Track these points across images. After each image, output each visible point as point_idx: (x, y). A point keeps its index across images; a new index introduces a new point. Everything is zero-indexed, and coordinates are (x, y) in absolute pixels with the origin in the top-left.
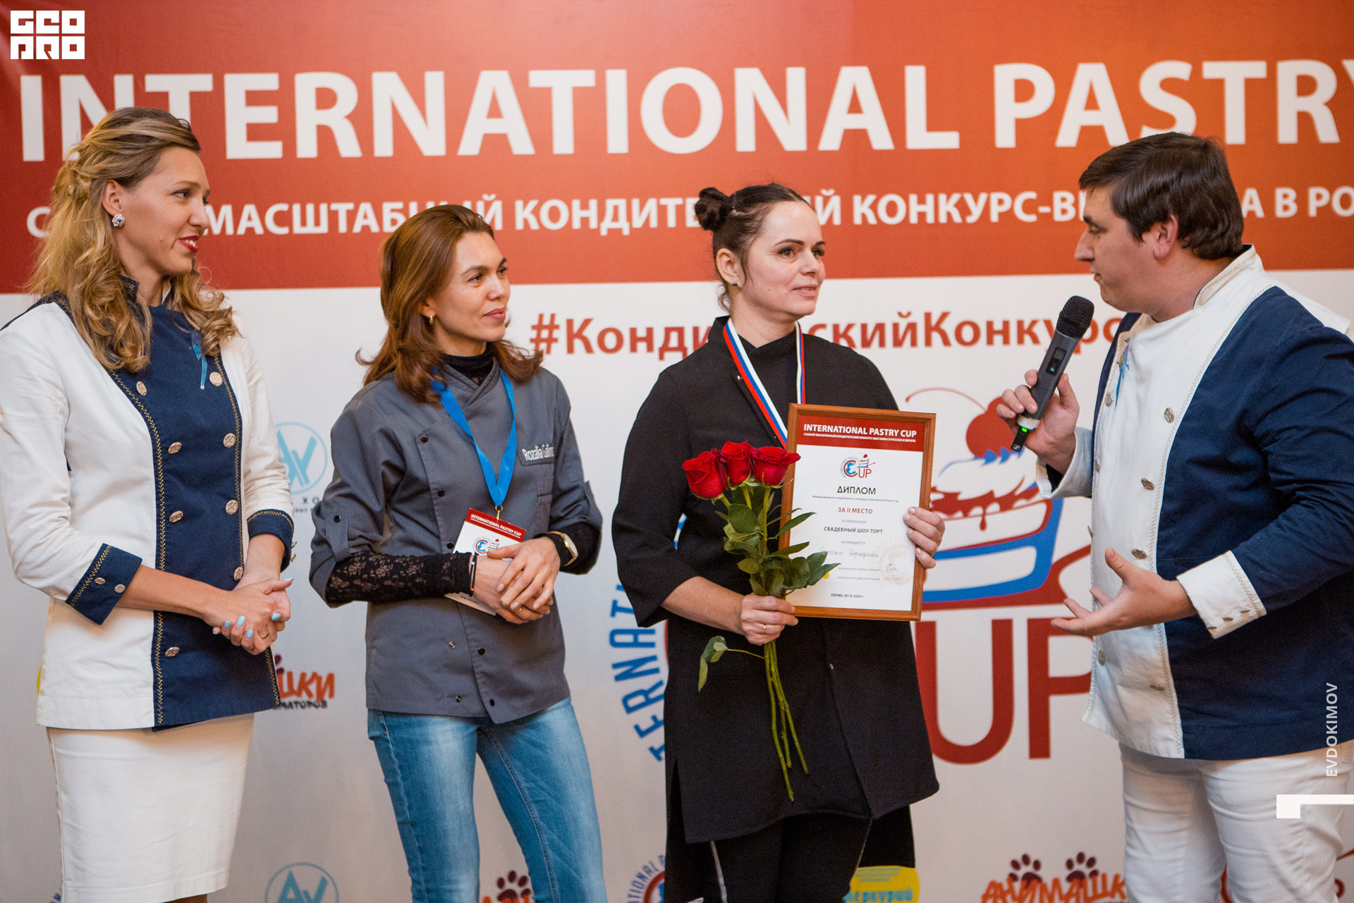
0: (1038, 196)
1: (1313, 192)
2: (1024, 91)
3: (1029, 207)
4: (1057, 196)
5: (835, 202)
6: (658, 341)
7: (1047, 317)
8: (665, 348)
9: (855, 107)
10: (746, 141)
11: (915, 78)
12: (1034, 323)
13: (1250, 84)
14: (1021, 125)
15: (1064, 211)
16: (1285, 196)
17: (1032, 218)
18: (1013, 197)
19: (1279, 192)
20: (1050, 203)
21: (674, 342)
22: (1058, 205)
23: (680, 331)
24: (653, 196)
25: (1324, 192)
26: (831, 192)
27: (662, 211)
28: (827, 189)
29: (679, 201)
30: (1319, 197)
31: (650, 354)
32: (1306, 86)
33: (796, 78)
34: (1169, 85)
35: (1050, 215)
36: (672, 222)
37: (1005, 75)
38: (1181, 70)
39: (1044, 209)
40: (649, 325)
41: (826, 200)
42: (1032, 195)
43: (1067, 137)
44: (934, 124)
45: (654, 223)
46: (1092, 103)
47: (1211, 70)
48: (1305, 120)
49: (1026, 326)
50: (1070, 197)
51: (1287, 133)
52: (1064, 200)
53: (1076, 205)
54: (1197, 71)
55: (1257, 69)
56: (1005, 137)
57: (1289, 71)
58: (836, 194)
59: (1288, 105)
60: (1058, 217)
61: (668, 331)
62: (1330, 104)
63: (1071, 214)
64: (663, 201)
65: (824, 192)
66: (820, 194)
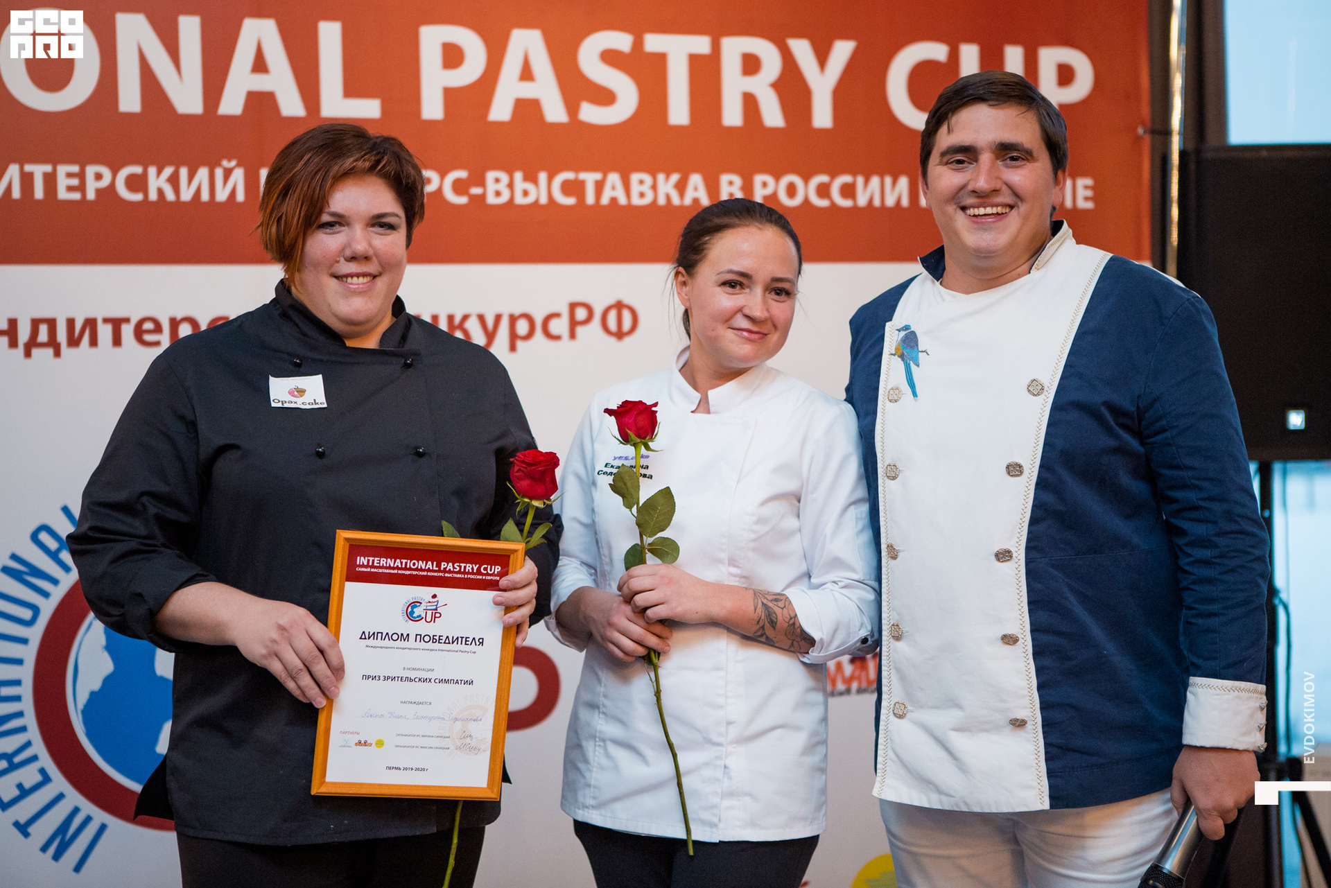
0: (470, 176)
1: (759, 179)
2: (453, 56)
3: (459, 187)
4: (491, 176)
5: (238, 175)
6: (24, 334)
7: (480, 311)
8: (32, 344)
9: (260, 65)
10: (130, 100)
11: (330, 35)
12: (465, 317)
13: (694, 59)
14: (450, 95)
15: (498, 194)
16: (731, 183)
17: (463, 200)
18: (443, 175)
19: (725, 178)
20: (482, 183)
21: (43, 336)
22: (491, 187)
23: (52, 323)
24: (15, 161)
25: (769, 179)
26: (233, 163)
27: (27, 179)
28: (230, 160)
29: (48, 168)
30: (765, 185)
31: (13, 351)
32: (751, 65)
33: (190, 28)
34: (610, 57)
35: (483, 197)
36: (39, 193)
37: (432, 38)
38: (621, 41)
39: (476, 191)
40: (12, 316)
41: (228, 173)
42: (462, 174)
43: (501, 110)
44: (352, 89)
45: (16, 194)
46: (527, 74)
47: (654, 43)
48: (750, 102)
49: (457, 320)
50: (504, 177)
51: (732, 115)
52: (497, 180)
53: (511, 186)
54: (638, 44)
55: (701, 44)
56: (432, 108)
57: (734, 48)
58: (238, 165)
59: (733, 85)
60: (491, 199)
61: (36, 323)
62: (777, 86)
63: (504, 198)
64: (28, 168)
65: (225, 163)
66: (220, 165)
